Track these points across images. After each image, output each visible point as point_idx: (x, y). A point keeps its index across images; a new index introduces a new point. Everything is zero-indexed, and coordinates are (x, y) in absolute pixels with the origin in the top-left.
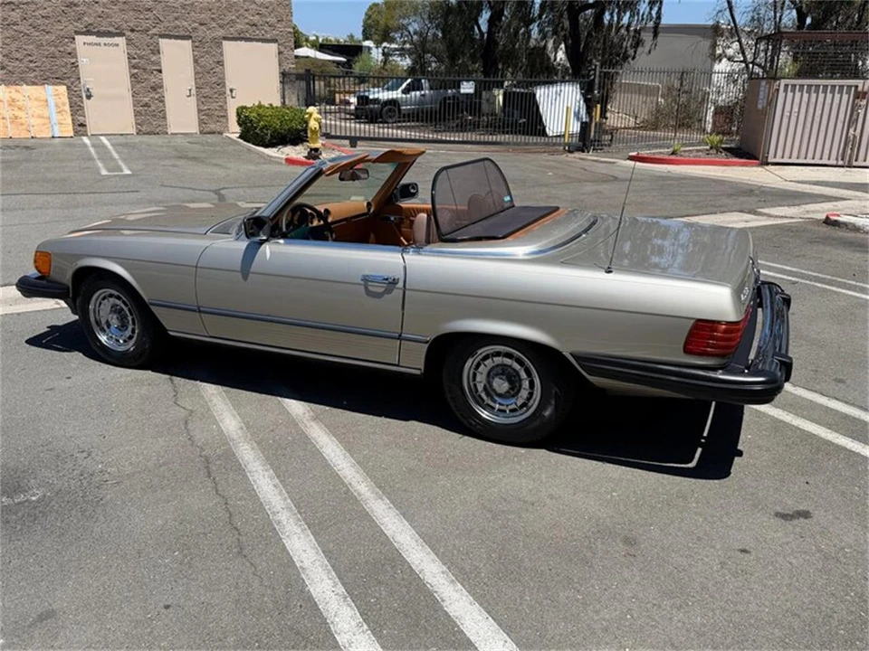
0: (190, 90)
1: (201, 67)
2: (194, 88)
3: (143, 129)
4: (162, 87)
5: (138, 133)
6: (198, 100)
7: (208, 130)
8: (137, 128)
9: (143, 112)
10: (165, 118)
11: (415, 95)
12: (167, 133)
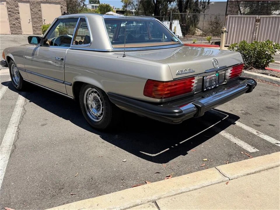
0: (30, 20)
1: (33, 12)
2: (31, 19)
3: (14, 32)
4: (19, 18)
5: (11, 34)
6: (32, 23)
7: (36, 33)
8: (11, 32)
9: (13, 27)
10: (21, 29)
12: (22, 34)
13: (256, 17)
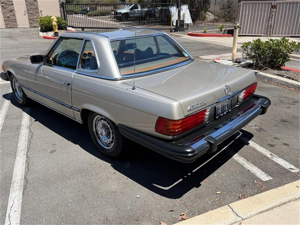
0: (25, 11)
1: (28, 3)
2: (26, 10)
3: (8, 26)
4: (14, 10)
5: (6, 28)
6: (28, 15)
7: (33, 26)
8: (6, 26)
9: (8, 20)
10: (16, 22)
11: (135, 11)
12: (18, 28)
13: (272, 3)
